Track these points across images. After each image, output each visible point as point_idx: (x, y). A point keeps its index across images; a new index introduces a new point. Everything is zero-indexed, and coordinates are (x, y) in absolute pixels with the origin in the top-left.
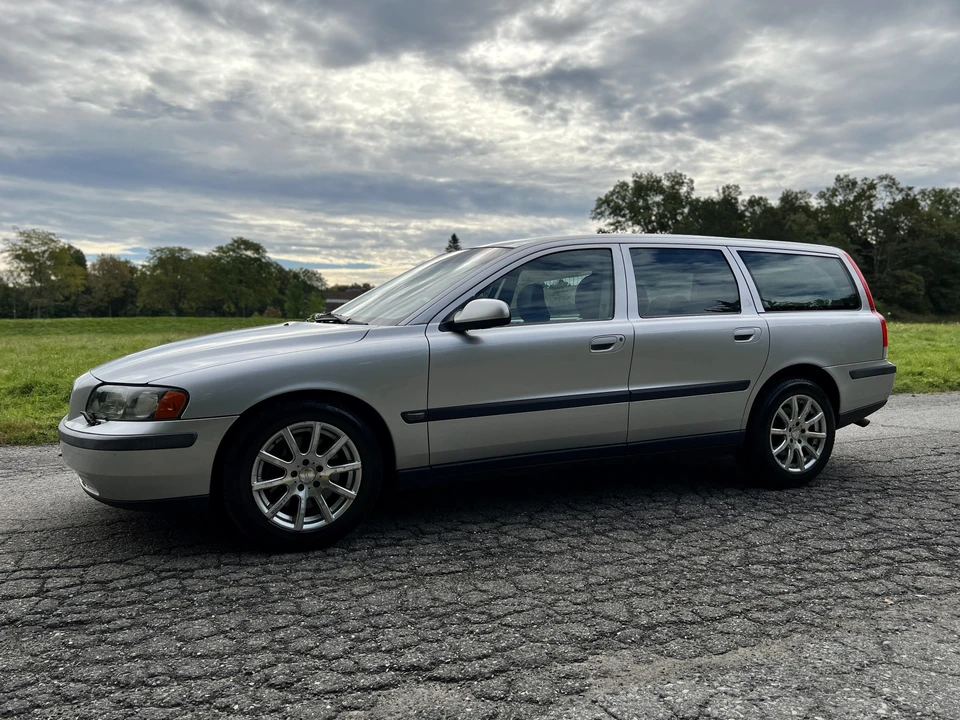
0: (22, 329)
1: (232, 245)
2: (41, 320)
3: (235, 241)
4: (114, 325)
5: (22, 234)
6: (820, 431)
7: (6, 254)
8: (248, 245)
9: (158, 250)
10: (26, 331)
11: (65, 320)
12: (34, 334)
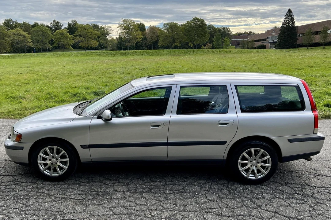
0: (123, 54)
1: (193, 20)
2: (128, 51)
3: (194, 19)
4: (150, 52)
5: (124, 21)
6: (269, 164)
7: (119, 28)
8: (198, 20)
9: (166, 24)
10: (124, 55)
11: (136, 51)
12: (126, 56)
